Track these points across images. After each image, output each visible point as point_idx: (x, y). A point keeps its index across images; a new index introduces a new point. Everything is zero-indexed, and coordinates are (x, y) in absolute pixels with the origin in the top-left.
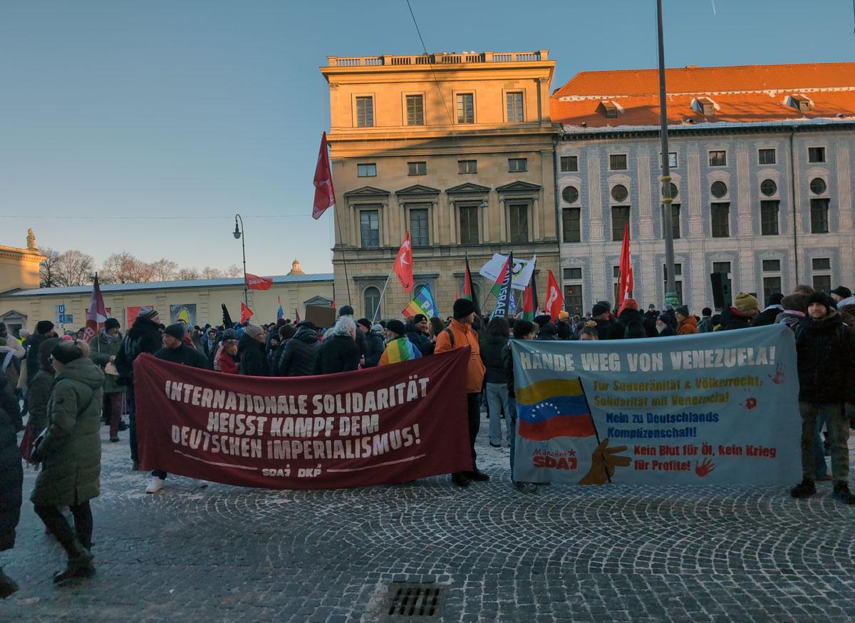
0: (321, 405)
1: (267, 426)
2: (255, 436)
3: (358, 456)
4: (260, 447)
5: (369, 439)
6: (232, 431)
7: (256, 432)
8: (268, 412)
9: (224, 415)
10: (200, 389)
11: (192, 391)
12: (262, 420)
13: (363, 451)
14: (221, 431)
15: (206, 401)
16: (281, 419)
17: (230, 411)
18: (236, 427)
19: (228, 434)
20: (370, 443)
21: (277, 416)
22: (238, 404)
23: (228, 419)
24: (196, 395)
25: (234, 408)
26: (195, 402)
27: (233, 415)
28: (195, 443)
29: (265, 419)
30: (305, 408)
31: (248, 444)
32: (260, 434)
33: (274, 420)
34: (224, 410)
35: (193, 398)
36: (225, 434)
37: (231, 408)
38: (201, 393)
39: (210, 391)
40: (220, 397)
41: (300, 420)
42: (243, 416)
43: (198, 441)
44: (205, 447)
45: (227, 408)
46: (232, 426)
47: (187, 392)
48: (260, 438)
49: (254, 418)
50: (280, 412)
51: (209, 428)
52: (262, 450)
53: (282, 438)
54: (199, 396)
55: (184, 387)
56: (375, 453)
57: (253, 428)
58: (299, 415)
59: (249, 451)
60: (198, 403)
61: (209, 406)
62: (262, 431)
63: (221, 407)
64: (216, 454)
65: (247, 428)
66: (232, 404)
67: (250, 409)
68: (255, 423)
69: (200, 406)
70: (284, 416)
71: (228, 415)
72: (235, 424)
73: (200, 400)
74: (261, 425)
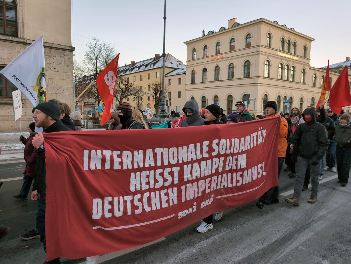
0: (218, 147)
1: (181, 173)
2: (172, 185)
3: (234, 185)
4: (175, 194)
5: (241, 173)
6: (152, 187)
7: (173, 181)
8: (180, 162)
9: (145, 173)
10: (119, 152)
11: (112, 157)
12: (176, 170)
13: (237, 181)
14: (143, 189)
15: (127, 163)
16: (190, 165)
17: (150, 168)
18: (156, 181)
19: (150, 190)
20: (242, 176)
21: (187, 163)
22: (155, 160)
23: (148, 177)
24: (117, 160)
25: (153, 164)
26: (117, 167)
27: (152, 172)
28: (119, 211)
29: (178, 168)
30: (207, 152)
31: (167, 194)
32: (176, 182)
33: (185, 167)
34: (144, 169)
35: (115, 163)
36: (146, 191)
37: (150, 165)
38: (120, 156)
39: (129, 153)
40: (138, 156)
41: (203, 163)
42: (161, 171)
43: (122, 208)
44: (129, 212)
45: (147, 165)
46: (152, 182)
47: (108, 158)
48: (175, 186)
49: (169, 170)
50: (189, 160)
51: (132, 189)
52: (178, 197)
53: (192, 182)
54: (119, 160)
55: (104, 154)
56: (244, 183)
57: (170, 179)
58: (203, 159)
59: (168, 201)
60: (119, 167)
61: (130, 167)
62: (177, 179)
63: (141, 166)
64: (140, 215)
65: (165, 180)
66: (150, 162)
67: (166, 163)
68: (171, 173)
69: (122, 170)
70: (192, 162)
71: (148, 172)
72: (155, 179)
73: (121, 163)
74: (176, 175)
